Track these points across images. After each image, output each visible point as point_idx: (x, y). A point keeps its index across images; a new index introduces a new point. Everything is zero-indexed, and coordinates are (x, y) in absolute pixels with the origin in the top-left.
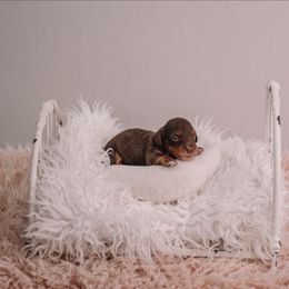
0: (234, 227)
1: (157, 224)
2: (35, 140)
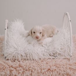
0: (59, 49)
1: (39, 49)
2: (5, 29)
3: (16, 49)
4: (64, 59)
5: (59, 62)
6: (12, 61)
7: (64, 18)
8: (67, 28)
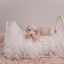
3: (13, 49)
4: (58, 58)
5: (54, 61)
6: (11, 60)
7: (57, 20)
8: (61, 29)
